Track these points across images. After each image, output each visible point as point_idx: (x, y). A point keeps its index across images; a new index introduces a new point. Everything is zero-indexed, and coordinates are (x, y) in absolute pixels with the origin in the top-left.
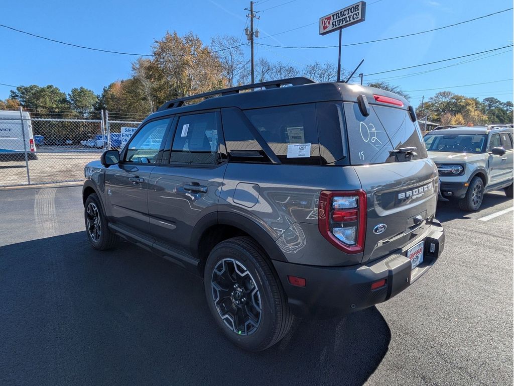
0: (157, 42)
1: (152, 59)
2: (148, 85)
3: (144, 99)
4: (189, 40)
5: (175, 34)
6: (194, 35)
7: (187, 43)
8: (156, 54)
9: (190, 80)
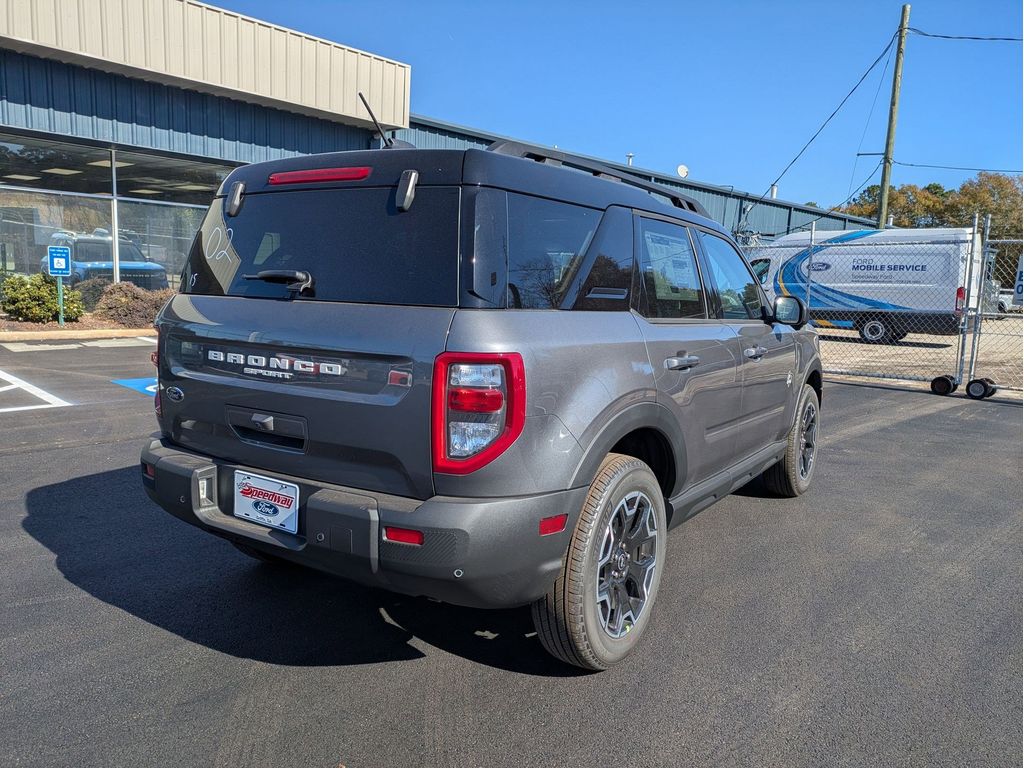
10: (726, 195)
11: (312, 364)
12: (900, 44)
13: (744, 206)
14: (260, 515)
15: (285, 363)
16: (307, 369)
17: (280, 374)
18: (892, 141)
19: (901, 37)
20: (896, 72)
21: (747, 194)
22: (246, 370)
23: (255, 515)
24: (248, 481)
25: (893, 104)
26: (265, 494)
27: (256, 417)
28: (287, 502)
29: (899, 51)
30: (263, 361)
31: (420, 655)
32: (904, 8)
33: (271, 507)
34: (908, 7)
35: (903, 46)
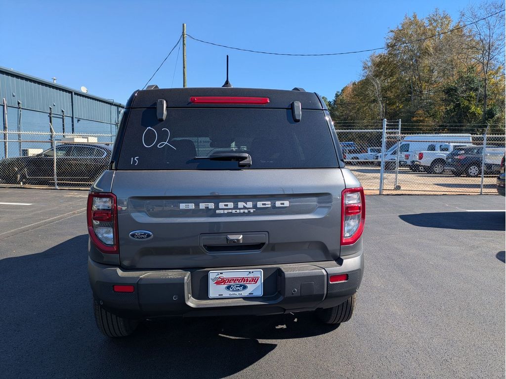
0: (391, 31)
1: (384, 52)
2: (378, 84)
3: (374, 101)
4: (434, 20)
5: (415, 17)
6: (441, 12)
7: (431, 24)
8: (388, 46)
9: (432, 71)
10: (111, 104)
11: (269, 203)
12: (184, 41)
13: (119, 110)
14: (231, 293)
15: (250, 204)
16: (267, 206)
17: (246, 211)
18: (185, 84)
19: (184, 38)
20: (183, 54)
21: (120, 104)
22: (218, 212)
23: (227, 294)
24: (220, 275)
25: (184, 68)
26: (234, 280)
27: (231, 237)
28: (255, 280)
29: (184, 44)
30: (231, 205)
31: (275, 346)
32: (183, 25)
33: (241, 286)
34: (185, 25)
35: (185, 42)
